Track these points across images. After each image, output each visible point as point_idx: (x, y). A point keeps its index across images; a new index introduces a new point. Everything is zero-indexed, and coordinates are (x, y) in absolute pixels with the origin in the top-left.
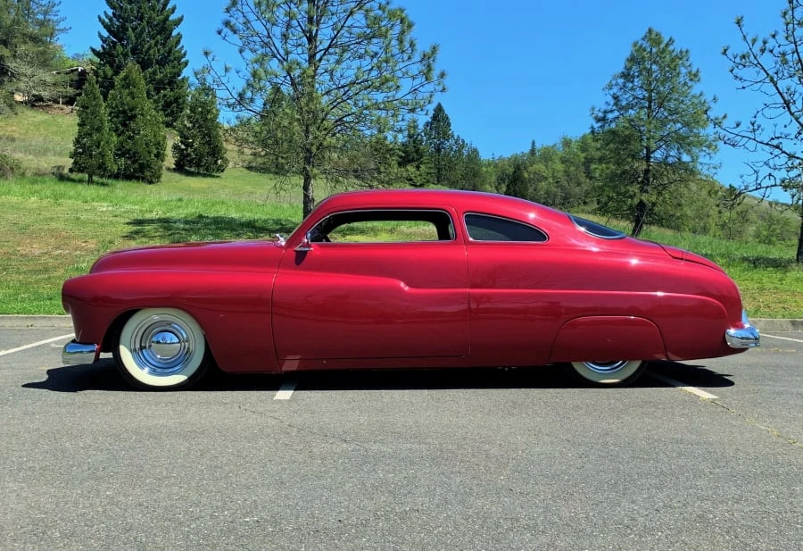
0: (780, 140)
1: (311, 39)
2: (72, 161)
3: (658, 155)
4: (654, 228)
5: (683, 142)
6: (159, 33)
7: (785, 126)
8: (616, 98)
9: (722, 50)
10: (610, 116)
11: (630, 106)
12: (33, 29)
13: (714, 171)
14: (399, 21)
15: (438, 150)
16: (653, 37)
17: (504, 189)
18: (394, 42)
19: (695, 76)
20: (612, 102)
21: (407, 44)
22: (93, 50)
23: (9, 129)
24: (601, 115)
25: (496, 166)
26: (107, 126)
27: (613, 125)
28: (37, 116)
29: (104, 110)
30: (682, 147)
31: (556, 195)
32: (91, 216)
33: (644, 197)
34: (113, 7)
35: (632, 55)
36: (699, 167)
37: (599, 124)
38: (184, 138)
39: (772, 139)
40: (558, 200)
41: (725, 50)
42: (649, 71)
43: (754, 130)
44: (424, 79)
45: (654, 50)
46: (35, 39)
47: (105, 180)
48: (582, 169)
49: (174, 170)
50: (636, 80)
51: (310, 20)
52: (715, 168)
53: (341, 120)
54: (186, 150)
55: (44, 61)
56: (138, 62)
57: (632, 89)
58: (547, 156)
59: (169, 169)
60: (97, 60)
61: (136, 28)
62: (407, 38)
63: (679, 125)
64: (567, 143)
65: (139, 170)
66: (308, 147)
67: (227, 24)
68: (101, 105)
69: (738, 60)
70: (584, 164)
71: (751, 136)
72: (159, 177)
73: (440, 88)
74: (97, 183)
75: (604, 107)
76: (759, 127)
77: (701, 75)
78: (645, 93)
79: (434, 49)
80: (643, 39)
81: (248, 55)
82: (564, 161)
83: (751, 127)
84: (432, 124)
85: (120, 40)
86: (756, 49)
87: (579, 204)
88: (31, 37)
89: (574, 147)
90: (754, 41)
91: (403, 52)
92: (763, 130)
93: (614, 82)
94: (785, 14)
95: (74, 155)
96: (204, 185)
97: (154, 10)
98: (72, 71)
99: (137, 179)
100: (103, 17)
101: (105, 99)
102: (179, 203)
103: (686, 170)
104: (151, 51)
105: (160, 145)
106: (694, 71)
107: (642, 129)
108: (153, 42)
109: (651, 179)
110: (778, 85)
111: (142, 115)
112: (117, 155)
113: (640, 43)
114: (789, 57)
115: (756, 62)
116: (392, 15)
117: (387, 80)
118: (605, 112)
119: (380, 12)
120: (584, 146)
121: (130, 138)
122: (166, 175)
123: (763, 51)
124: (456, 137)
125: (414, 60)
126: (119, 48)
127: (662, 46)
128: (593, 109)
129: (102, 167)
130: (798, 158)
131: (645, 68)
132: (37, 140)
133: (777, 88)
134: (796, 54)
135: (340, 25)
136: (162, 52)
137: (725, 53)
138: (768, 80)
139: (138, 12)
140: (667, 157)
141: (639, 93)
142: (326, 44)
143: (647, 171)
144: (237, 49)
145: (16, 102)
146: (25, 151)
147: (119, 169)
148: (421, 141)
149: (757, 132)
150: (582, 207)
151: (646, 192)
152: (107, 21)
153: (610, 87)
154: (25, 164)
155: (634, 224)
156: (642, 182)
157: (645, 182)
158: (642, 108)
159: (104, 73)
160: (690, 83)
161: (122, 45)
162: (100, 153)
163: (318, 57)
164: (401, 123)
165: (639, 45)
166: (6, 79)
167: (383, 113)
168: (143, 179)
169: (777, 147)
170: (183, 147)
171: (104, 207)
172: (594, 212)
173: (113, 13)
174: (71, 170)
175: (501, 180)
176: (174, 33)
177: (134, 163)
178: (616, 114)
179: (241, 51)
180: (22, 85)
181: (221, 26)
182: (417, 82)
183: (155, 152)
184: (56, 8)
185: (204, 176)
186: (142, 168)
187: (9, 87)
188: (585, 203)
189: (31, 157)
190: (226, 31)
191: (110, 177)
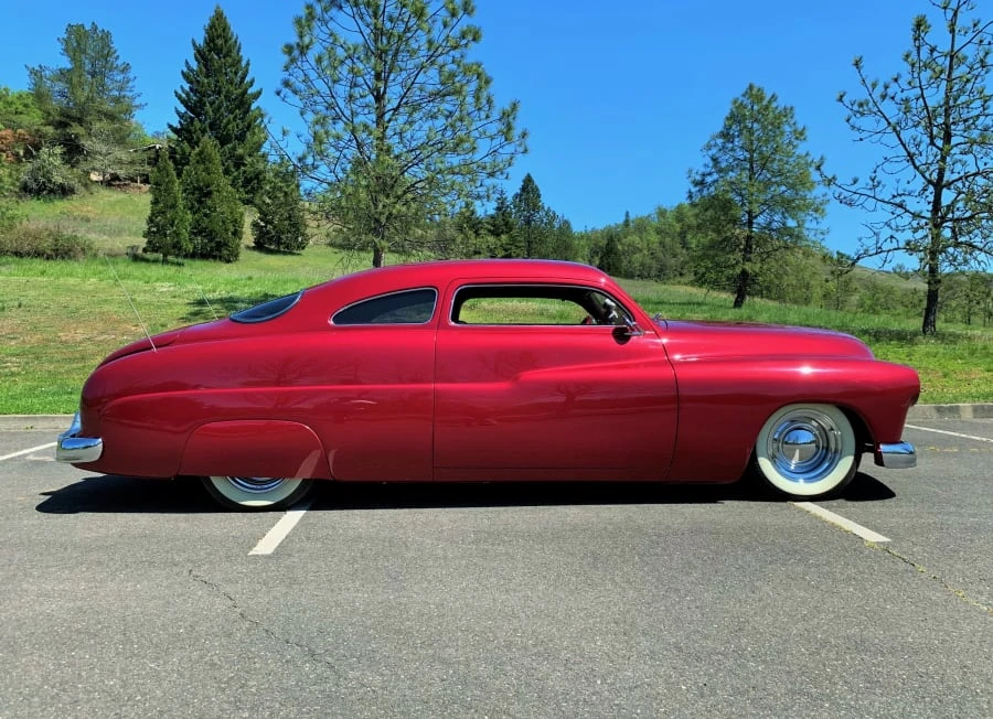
0: (903, 198)
1: (379, 98)
2: (146, 240)
3: (761, 220)
4: (757, 299)
5: (788, 206)
6: (238, 107)
7: (908, 183)
8: (715, 160)
9: (838, 96)
10: (709, 179)
11: (730, 168)
12: (109, 107)
13: (822, 237)
14: (475, 77)
15: (528, 222)
16: (754, 94)
17: (597, 262)
18: (470, 99)
19: (800, 135)
20: (711, 164)
21: (484, 101)
22: (170, 126)
23: (85, 209)
24: (698, 178)
25: (589, 238)
26: (181, 203)
27: (712, 189)
28: (114, 195)
29: (177, 187)
30: (787, 212)
31: (650, 268)
32: (148, 297)
33: (748, 266)
34: (190, 82)
35: (732, 112)
36: (806, 233)
37: (697, 188)
38: (264, 215)
39: (894, 196)
40: (653, 273)
41: (841, 97)
42: (751, 132)
43: (874, 187)
44: (503, 140)
45: (756, 107)
46: (111, 117)
47: (180, 260)
48: (678, 239)
49: (254, 248)
50: (737, 140)
51: (378, 77)
52: (822, 233)
53: (413, 186)
54: (266, 227)
55: (121, 139)
56: (217, 138)
57: (733, 150)
58: (641, 227)
59: (248, 247)
60: (175, 137)
61: (214, 102)
62: (484, 95)
63: (783, 188)
64: (662, 213)
65: (216, 249)
66: (377, 216)
67: (286, 84)
68: (173, 182)
69: (856, 108)
70: (680, 234)
71: (871, 193)
72: (237, 256)
73: (522, 149)
74: (173, 263)
75: (702, 170)
76: (879, 183)
77: (807, 133)
78: (746, 153)
79: (514, 106)
80: (744, 96)
81: (310, 117)
82: (659, 232)
83: (871, 183)
84: (521, 195)
85: (198, 115)
86: (877, 94)
87: (675, 276)
88: (105, 115)
89: (670, 218)
90: (874, 86)
91: (479, 109)
92: (884, 186)
93: (712, 143)
94: (907, 56)
95: (147, 234)
96: (283, 263)
97: (231, 83)
98: (150, 148)
99: (215, 257)
100: (180, 92)
101: (179, 175)
102: (248, 282)
103: (791, 236)
104: (230, 126)
105: (237, 223)
106: (800, 127)
107: (744, 192)
108: (231, 116)
109: (754, 247)
110: (901, 136)
111: (218, 191)
112: (193, 233)
113: (741, 99)
114: (913, 104)
115: (875, 109)
116: (467, 69)
117: (462, 141)
118: (704, 175)
119: (454, 67)
120: (679, 215)
121: (206, 215)
122: (244, 254)
123: (884, 97)
124: (546, 208)
125: (491, 119)
126: (197, 124)
127: (765, 103)
128: (690, 171)
129: (177, 246)
130: (923, 217)
131: (746, 127)
132: (112, 219)
133: (900, 139)
134: (921, 99)
135: (409, 82)
136: (240, 127)
137: (841, 99)
138: (890, 130)
139: (216, 86)
140: (770, 223)
141: (740, 154)
142: (395, 104)
143: (749, 238)
144: (297, 111)
145: (92, 181)
146: (100, 232)
147: (195, 247)
148: (510, 214)
149: (878, 189)
150: (678, 279)
151: (749, 260)
152: (184, 95)
153: (709, 147)
154: (96, 245)
155: (736, 296)
156: (745, 250)
157: (748, 249)
158: (744, 169)
159: (182, 150)
160: (795, 143)
161: (200, 121)
162: (175, 232)
163: (387, 117)
164: (479, 189)
165: (739, 101)
166: (82, 157)
167: (459, 179)
168: (220, 257)
169: (900, 206)
170: (262, 224)
171: (165, 287)
172: (692, 284)
173: (190, 88)
174: (145, 250)
175: (594, 253)
176: (253, 107)
177: (211, 241)
178: (715, 176)
179: (302, 114)
180: (97, 165)
181: (280, 86)
182: (496, 142)
183: (232, 229)
184: (130, 84)
185: (285, 253)
186: (219, 246)
187: (84, 166)
188: (681, 274)
189: (105, 237)
190: (286, 91)
191: (186, 256)
